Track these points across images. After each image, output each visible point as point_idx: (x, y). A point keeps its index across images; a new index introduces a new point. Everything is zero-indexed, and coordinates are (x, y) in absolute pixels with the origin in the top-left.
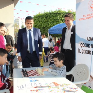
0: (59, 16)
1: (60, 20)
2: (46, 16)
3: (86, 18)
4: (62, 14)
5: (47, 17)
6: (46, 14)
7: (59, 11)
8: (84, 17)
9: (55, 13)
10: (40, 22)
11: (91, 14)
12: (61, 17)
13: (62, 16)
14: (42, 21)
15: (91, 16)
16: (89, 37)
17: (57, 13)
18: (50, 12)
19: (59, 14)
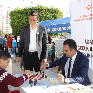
0: (41, 13)
1: (42, 17)
2: (26, 12)
3: (82, 20)
4: (44, 11)
5: (27, 14)
6: (25, 10)
7: (41, 7)
8: (80, 18)
9: (37, 9)
10: (19, 18)
11: (87, 16)
12: (43, 13)
13: (45, 13)
14: (22, 17)
15: (88, 17)
16: (87, 40)
17: (39, 9)
18: (31, 7)
19: (41, 10)
